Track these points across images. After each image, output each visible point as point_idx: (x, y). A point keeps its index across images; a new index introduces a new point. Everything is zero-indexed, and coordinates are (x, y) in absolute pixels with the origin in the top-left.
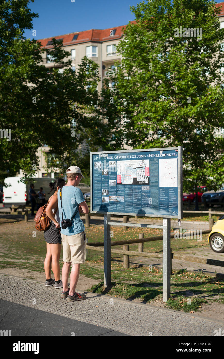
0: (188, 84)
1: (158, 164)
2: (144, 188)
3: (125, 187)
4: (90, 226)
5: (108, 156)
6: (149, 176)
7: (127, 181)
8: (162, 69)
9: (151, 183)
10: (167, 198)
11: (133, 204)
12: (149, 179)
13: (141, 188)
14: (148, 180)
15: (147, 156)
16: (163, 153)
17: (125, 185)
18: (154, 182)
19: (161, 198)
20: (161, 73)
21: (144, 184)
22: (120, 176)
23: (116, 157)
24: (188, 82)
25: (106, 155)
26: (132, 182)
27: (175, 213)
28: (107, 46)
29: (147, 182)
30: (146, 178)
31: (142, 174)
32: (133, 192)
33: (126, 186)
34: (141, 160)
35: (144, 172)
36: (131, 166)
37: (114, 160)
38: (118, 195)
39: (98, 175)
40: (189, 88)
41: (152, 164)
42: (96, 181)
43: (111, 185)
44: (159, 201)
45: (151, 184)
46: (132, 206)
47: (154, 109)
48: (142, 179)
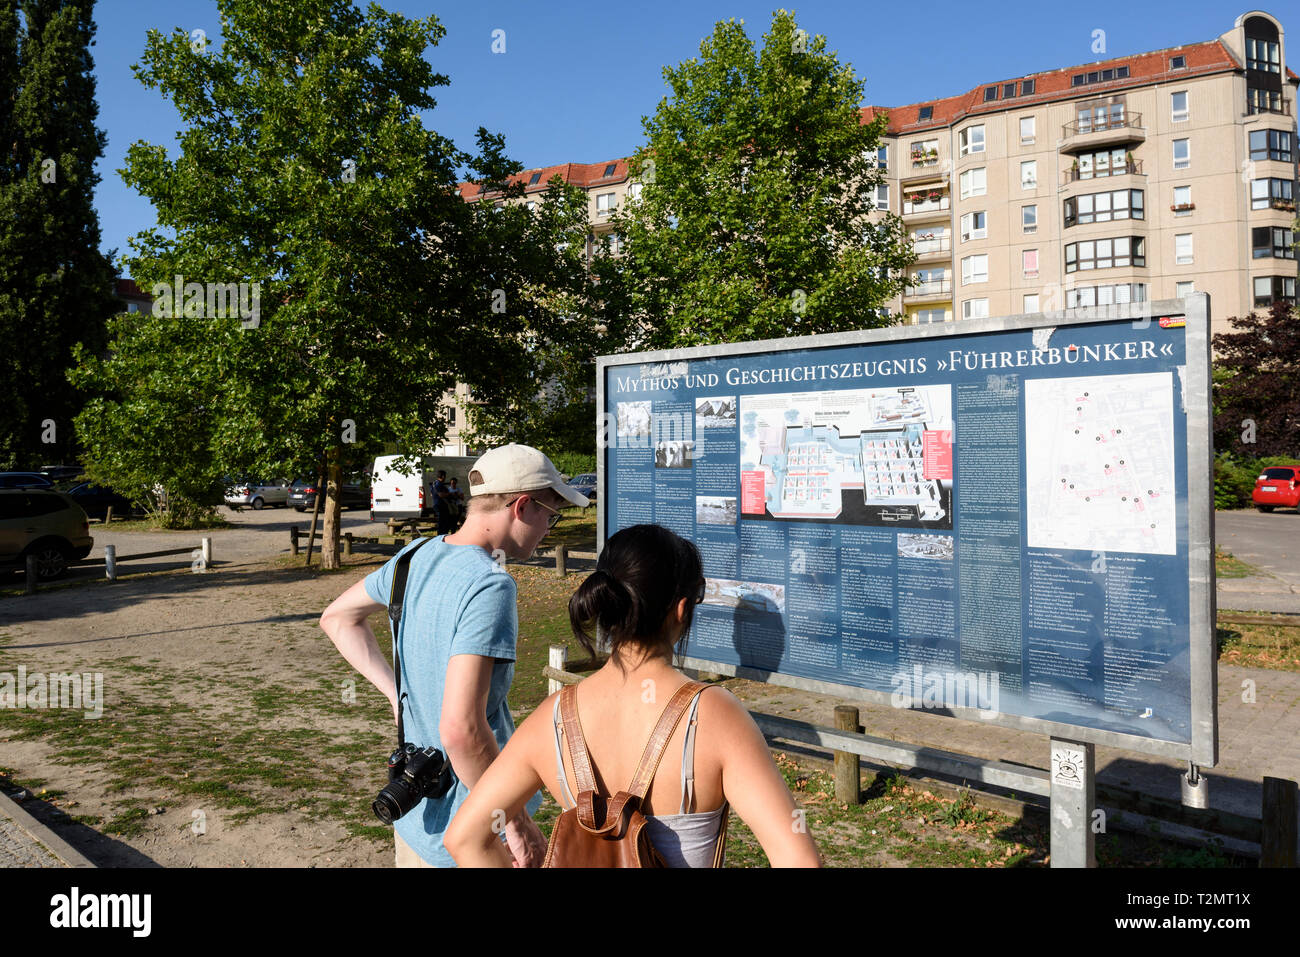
0: (797, 243)
1: (1019, 406)
2: (910, 546)
3: (787, 538)
4: (566, 574)
5: (691, 372)
6: (948, 482)
7: (802, 504)
8: (738, 207)
9: (963, 521)
10: (1086, 617)
11: (840, 629)
12: (947, 497)
13: (892, 548)
14: (944, 504)
15: (931, 365)
16: (1053, 342)
17: (787, 524)
18: (986, 517)
19: (1038, 613)
20: (736, 215)
21: (914, 523)
22: (761, 474)
23: (733, 375)
24: (797, 237)
25: (682, 369)
26: (833, 508)
27: (1155, 716)
28: (598, 196)
29: (932, 510)
30: (925, 492)
31: (904, 466)
32: (840, 566)
33: (794, 531)
34: (892, 391)
35: (917, 459)
36: (830, 423)
37: (722, 389)
38: (745, 572)
39: (638, 469)
40: (799, 250)
41: (968, 410)
42: (624, 495)
43: (708, 520)
44: (1027, 632)
45: (965, 526)
46: (836, 639)
47: (718, 298)
48: (902, 497)
